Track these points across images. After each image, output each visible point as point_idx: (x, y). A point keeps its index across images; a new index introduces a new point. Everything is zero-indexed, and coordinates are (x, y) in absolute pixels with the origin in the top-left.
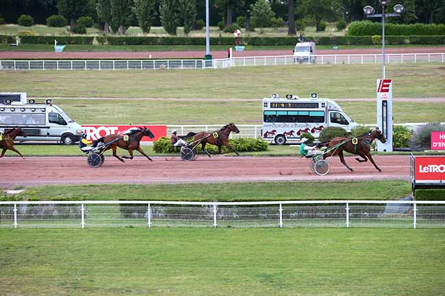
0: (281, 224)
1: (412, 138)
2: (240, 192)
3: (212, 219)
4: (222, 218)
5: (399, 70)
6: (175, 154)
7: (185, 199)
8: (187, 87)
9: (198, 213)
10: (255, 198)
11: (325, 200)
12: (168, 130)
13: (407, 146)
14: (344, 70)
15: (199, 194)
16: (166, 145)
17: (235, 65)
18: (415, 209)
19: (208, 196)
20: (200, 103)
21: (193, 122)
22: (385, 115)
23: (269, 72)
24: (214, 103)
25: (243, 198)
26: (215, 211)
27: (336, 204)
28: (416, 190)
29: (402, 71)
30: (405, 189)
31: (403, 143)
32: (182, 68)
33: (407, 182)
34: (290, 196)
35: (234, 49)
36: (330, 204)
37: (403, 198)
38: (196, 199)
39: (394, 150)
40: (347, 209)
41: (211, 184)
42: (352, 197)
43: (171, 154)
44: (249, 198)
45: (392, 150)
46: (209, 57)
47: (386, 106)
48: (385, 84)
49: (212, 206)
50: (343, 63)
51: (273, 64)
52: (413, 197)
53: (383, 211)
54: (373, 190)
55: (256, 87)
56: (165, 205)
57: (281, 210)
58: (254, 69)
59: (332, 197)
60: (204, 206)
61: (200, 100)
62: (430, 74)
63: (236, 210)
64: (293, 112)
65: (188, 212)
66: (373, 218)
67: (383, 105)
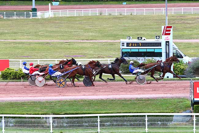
0: (99, 130)
1: (187, 68)
2: (68, 108)
3: (49, 127)
4: (56, 127)
5: (171, 19)
6: (17, 81)
7: (29, 113)
8: (20, 31)
9: (38, 123)
10: (79, 112)
11: (130, 113)
12: (10, 63)
13: (183, 74)
14: (132, 19)
15: (39, 109)
16: (10, 74)
17: (53, 16)
18: (195, 119)
19: (45, 111)
20: (30, 43)
21: (27, 57)
22: (168, 52)
23: (79, 21)
24: (41, 43)
25: (71, 112)
26: (51, 122)
27: (138, 116)
28: (195, 105)
29: (174, 20)
30: (186, 105)
31: (181, 72)
32: (15, 18)
33: (187, 100)
34: (104, 110)
35: (52, 4)
36: (133, 116)
37: (185, 111)
38: (37, 113)
39: (174, 77)
40: (146, 119)
41: (47, 102)
42: (149, 111)
43: (14, 81)
44: (75, 112)
45: (173, 77)
46: (34, 10)
47: (169, 45)
48: (167, 29)
49: (48, 118)
50: (131, 14)
51: (81, 15)
52: (192, 110)
53: (171, 121)
54: (163, 106)
55: (71, 32)
56: (14, 118)
57: (99, 120)
58: (68, 19)
59: (135, 111)
60: (43, 118)
61: (31, 41)
62: (193, 22)
63: (66, 120)
64: (143, 49)
65: (31, 122)
66: (164, 126)
67: (166, 44)
